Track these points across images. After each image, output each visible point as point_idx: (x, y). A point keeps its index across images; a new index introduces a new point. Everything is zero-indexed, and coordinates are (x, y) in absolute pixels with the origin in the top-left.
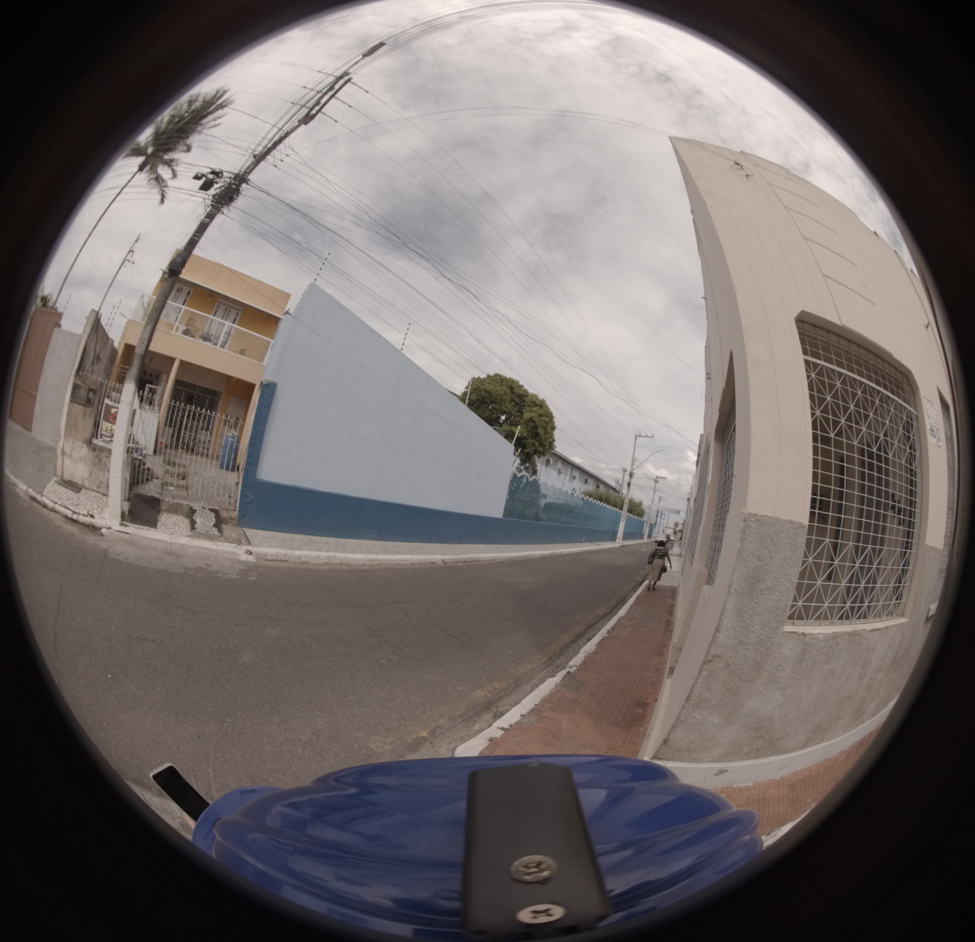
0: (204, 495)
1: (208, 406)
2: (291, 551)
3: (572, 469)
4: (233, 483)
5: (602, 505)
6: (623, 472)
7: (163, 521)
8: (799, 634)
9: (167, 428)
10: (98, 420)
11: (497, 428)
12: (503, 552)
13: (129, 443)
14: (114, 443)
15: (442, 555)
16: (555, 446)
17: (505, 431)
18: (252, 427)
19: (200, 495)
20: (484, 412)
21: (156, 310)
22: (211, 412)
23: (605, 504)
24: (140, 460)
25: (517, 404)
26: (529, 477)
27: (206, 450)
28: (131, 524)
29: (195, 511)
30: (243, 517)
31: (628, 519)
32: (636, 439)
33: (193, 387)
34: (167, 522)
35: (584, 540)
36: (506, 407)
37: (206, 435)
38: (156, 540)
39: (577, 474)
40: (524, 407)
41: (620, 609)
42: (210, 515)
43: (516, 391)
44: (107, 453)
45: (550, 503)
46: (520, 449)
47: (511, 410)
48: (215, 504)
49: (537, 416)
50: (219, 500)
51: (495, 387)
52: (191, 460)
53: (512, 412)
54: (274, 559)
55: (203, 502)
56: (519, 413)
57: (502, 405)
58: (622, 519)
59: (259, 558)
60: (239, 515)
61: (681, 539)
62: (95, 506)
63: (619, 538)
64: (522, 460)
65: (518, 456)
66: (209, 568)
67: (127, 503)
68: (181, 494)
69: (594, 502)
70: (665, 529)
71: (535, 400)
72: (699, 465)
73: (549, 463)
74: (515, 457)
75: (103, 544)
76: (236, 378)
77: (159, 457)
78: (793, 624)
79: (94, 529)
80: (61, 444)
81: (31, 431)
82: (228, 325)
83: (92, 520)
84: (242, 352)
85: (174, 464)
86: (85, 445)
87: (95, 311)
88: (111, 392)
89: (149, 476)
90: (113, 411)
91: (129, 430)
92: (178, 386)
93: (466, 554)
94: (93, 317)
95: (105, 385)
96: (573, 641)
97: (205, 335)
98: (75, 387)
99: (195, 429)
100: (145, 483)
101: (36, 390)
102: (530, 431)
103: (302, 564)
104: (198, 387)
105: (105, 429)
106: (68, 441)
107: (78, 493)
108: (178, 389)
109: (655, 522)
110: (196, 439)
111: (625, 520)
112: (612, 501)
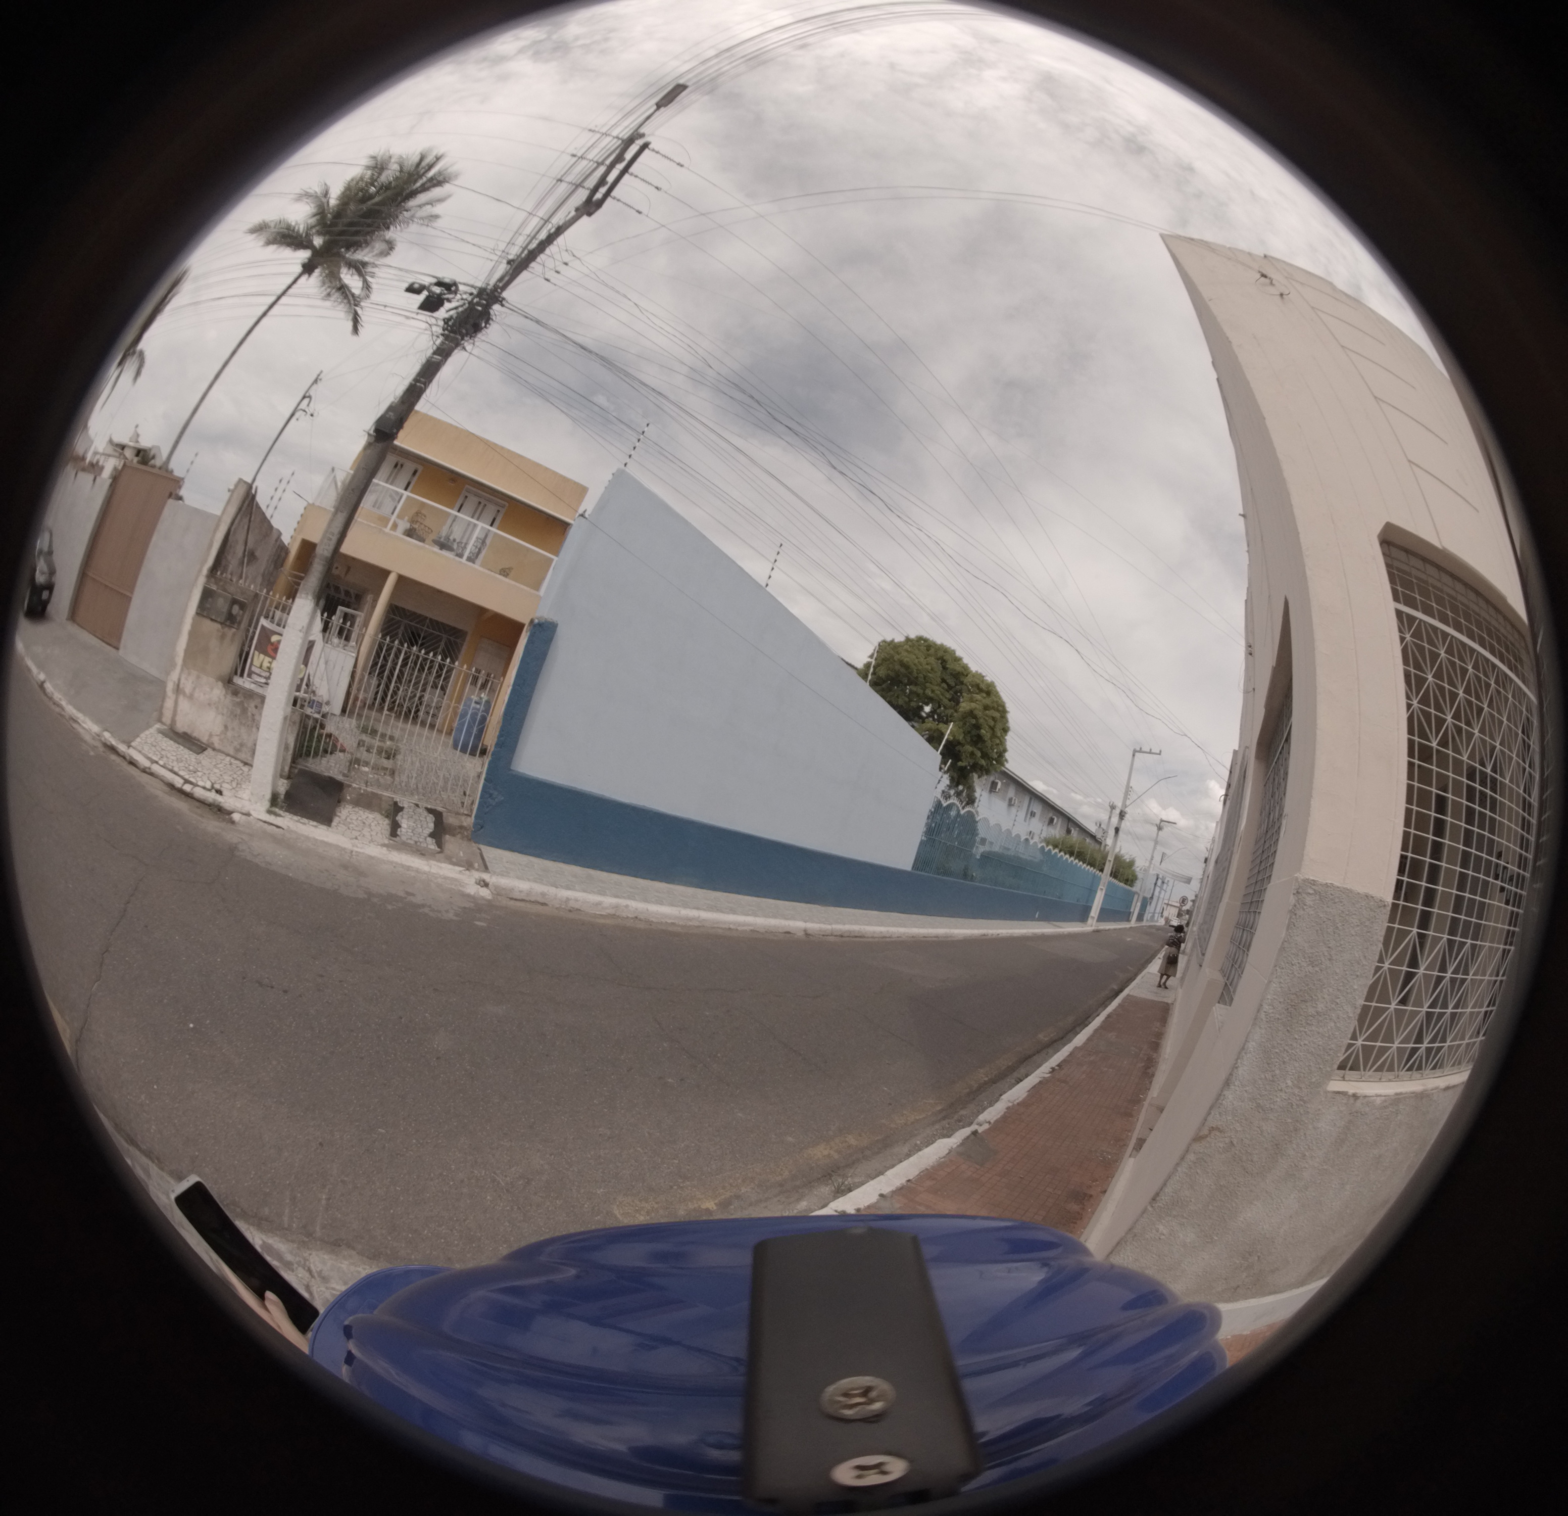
0: (420, 786)
1: (443, 651)
2: (554, 888)
3: (1031, 799)
4: (473, 774)
5: (1072, 861)
6: (1109, 809)
7: (343, 817)
8: (1350, 1096)
10: (246, 649)
11: (916, 724)
12: (905, 926)
13: (298, 689)
14: (270, 687)
15: (805, 922)
16: (1006, 761)
17: (928, 730)
18: (510, 688)
19: (413, 786)
20: (898, 697)
21: (353, 490)
23: (1077, 861)
24: (316, 720)
25: (950, 687)
26: (960, 808)
27: (429, 718)
28: (288, 814)
29: (401, 809)
30: (482, 827)
31: (1110, 886)
32: (1134, 755)
33: (419, 618)
34: (351, 819)
35: (1037, 916)
36: (933, 691)
37: (435, 695)
39: (1037, 808)
40: (961, 693)
41: (1078, 1033)
42: (426, 818)
43: (950, 665)
44: (257, 701)
45: (990, 853)
46: (950, 761)
47: (941, 697)
48: (438, 802)
49: (981, 708)
50: (444, 796)
51: (917, 658)
52: (403, 730)
53: (942, 700)
54: (524, 898)
55: (416, 797)
56: (952, 702)
57: (926, 687)
58: (1101, 887)
59: (498, 894)
60: (475, 824)
62: (227, 778)
63: (1093, 918)
64: (952, 779)
65: (945, 772)
66: (411, 898)
67: (285, 781)
68: (382, 780)
69: (1059, 855)
70: (1165, 907)
71: (978, 682)
72: (1228, 802)
73: (996, 788)
74: (940, 774)
75: (231, 837)
76: (492, 611)
77: (349, 719)
78: (1343, 1078)
79: (219, 811)
80: (174, 676)
81: (117, 648)
82: (482, 528)
83: (219, 798)
84: (504, 572)
85: (374, 732)
86: (220, 684)
87: (245, 482)
88: (273, 609)
89: (330, 746)
90: (274, 638)
91: (301, 671)
92: (394, 614)
93: (844, 924)
94: (242, 491)
95: (262, 597)
96: (993, 1081)
97: (442, 540)
98: (207, 594)
99: (417, 683)
100: (322, 757)
101: (132, 588)
102: (966, 733)
103: (570, 911)
104: (428, 621)
105: (258, 665)
106: (189, 674)
107: (198, 754)
108: (393, 619)
109: (1150, 896)
110: (417, 699)
111: (1104, 889)
112: (1088, 856)
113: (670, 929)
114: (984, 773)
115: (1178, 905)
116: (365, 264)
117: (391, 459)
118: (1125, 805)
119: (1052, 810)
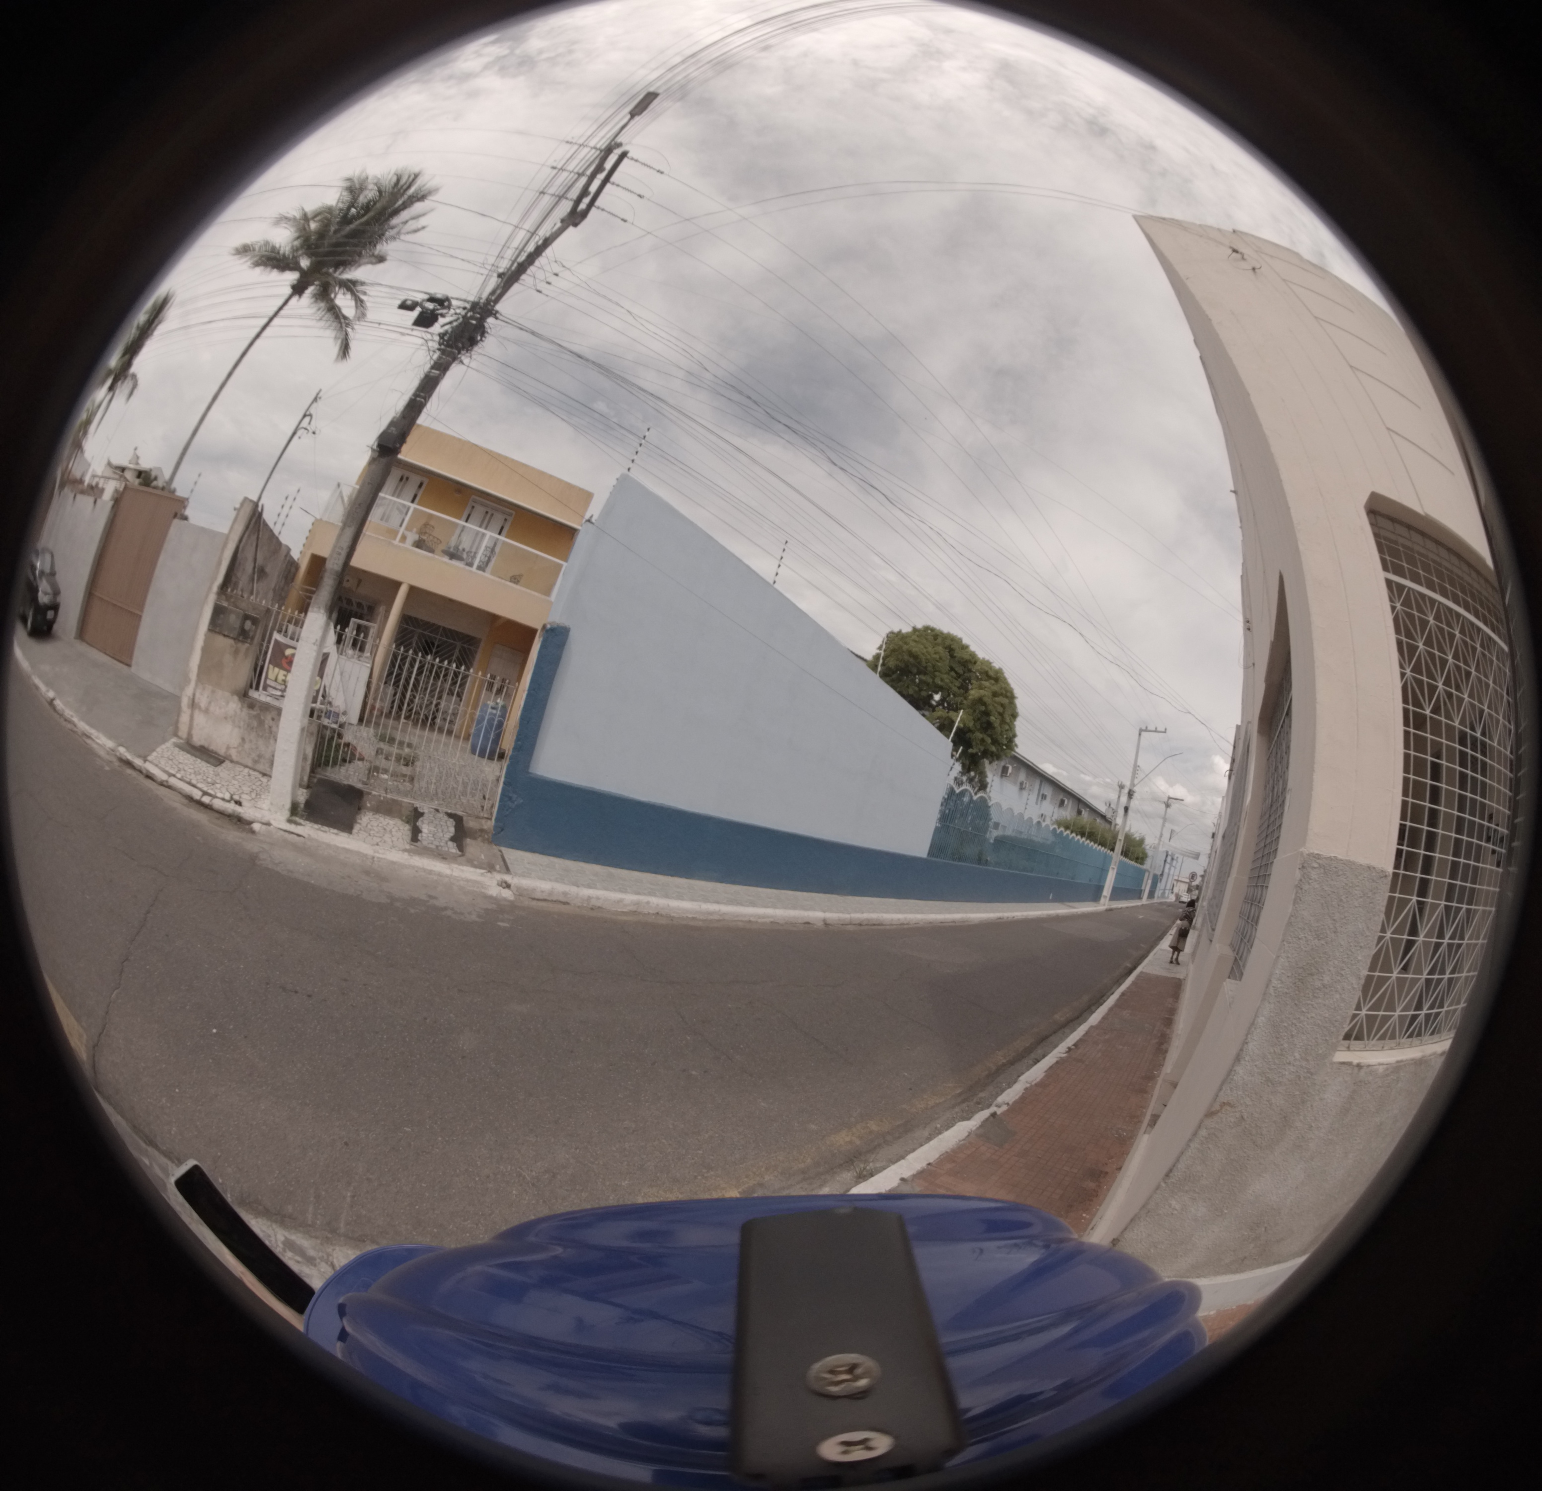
0: (439, 791)
1: (458, 658)
2: (575, 888)
3: (1041, 782)
4: (491, 778)
5: (1083, 842)
6: (1118, 789)
7: (364, 824)
8: (1354, 1066)
10: (260, 663)
11: (926, 713)
12: (922, 913)
13: (315, 701)
14: (286, 699)
15: (824, 912)
16: (1016, 745)
17: (938, 718)
18: (526, 693)
19: (432, 791)
20: (908, 687)
21: (360, 505)
23: (1088, 841)
24: (334, 730)
26: (973, 794)
27: (447, 725)
28: (308, 822)
29: (422, 814)
30: (502, 830)
31: (1121, 865)
32: (1140, 734)
33: (434, 628)
34: (372, 826)
35: (1051, 897)
36: (942, 680)
37: (450, 701)
38: (348, 851)
39: (1048, 790)
40: (970, 682)
41: (1093, 1012)
42: (446, 822)
43: (958, 654)
44: (274, 714)
45: (1004, 837)
46: (961, 748)
47: (950, 685)
48: (458, 806)
49: (990, 694)
50: (464, 800)
51: (926, 648)
52: (421, 737)
53: (951, 688)
54: (545, 898)
55: (436, 802)
56: (961, 690)
57: (935, 676)
58: (1112, 866)
59: (521, 895)
60: (495, 827)
62: (246, 789)
63: (1105, 897)
65: (957, 760)
66: (433, 902)
67: (305, 791)
68: (401, 787)
69: (1071, 836)
70: (1175, 883)
71: (987, 669)
72: (1233, 777)
73: (1007, 773)
74: (952, 761)
75: (251, 846)
76: (505, 618)
77: (367, 729)
78: (1349, 1049)
79: (239, 822)
80: (189, 691)
81: (129, 665)
82: (491, 536)
83: (238, 809)
84: (515, 579)
85: (392, 740)
86: (236, 698)
87: (251, 501)
88: (285, 623)
89: (349, 755)
90: (288, 652)
91: (316, 683)
92: (407, 624)
93: (863, 913)
94: (248, 509)
95: (274, 612)
96: (1012, 1063)
97: (452, 550)
98: (218, 611)
99: (432, 691)
100: (340, 765)
101: (141, 606)
102: (978, 720)
103: (592, 909)
104: (441, 629)
105: (274, 679)
106: (204, 689)
107: (216, 766)
108: (406, 629)
109: (1161, 873)
110: (433, 706)
111: (1116, 868)
112: (1099, 836)
113: (692, 923)
114: (995, 758)
115: (1187, 880)
116: (354, 283)
117: (396, 473)
118: (1133, 785)
119: (1063, 793)
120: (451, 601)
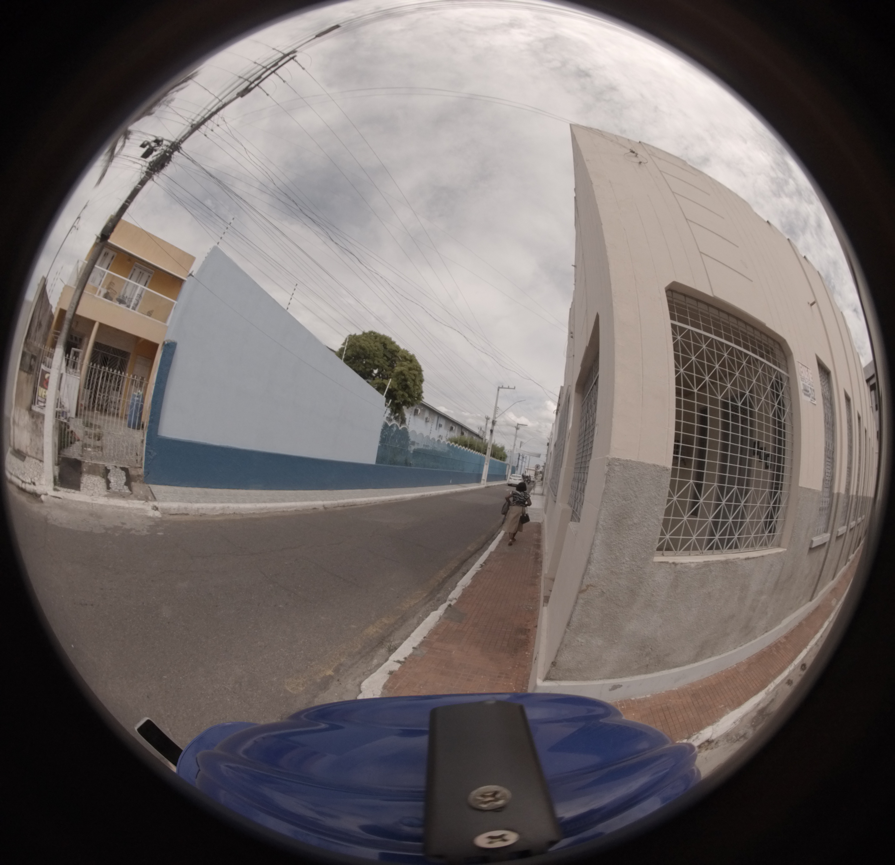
0: (115, 454)
1: (119, 366)
2: (190, 504)
3: (438, 418)
4: (139, 441)
5: (467, 450)
6: (485, 420)
7: (84, 483)
8: (670, 564)
9: (86, 390)
10: (36, 386)
11: (370, 381)
12: (378, 496)
13: (57, 407)
14: (46, 408)
15: (323, 501)
16: (423, 398)
17: (377, 384)
18: (154, 385)
19: (112, 455)
20: (359, 366)
21: (85, 274)
22: (121, 373)
23: (470, 450)
24: (65, 423)
25: (388, 359)
26: (399, 426)
27: (116, 410)
28: (61, 488)
29: (109, 471)
30: (148, 473)
31: (491, 462)
32: (498, 390)
33: (108, 348)
34: (88, 483)
35: (451, 482)
36: (379, 362)
37: (116, 396)
38: (81, 502)
39: (442, 422)
40: (395, 362)
41: (490, 544)
42: (121, 474)
43: (388, 347)
44: (42, 419)
45: (418, 450)
46: (391, 400)
47: (384, 364)
49: (407, 369)
50: (128, 458)
51: (369, 343)
52: (104, 420)
53: (384, 366)
54: (177, 513)
55: (115, 462)
56: (390, 367)
57: (375, 360)
58: (486, 463)
59: (164, 513)
60: (145, 472)
61: (542, 479)
62: (35, 473)
63: (484, 480)
64: (392, 409)
65: (388, 407)
66: (125, 526)
67: (57, 468)
68: (98, 455)
69: (459, 447)
71: (405, 355)
72: (559, 414)
73: (417, 413)
74: (386, 408)
76: (143, 338)
77: (79, 419)
78: (663, 555)
80: (13, 413)
82: (141, 288)
84: (149, 313)
85: (91, 425)
86: (28, 412)
87: (45, 278)
89: (73, 439)
90: (47, 376)
91: (58, 395)
92: (96, 347)
93: (344, 499)
94: (43, 283)
95: (42, 351)
96: (450, 576)
97: (121, 298)
98: (23, 354)
99: (109, 390)
100: (70, 446)
102: (400, 384)
103: (201, 516)
104: (112, 349)
105: (41, 395)
106: (17, 410)
107: (23, 461)
109: (516, 465)
111: (488, 464)
112: (476, 446)
113: (254, 516)
115: (535, 469)
117: (104, 251)
119: (451, 423)
120: (118, 330)
